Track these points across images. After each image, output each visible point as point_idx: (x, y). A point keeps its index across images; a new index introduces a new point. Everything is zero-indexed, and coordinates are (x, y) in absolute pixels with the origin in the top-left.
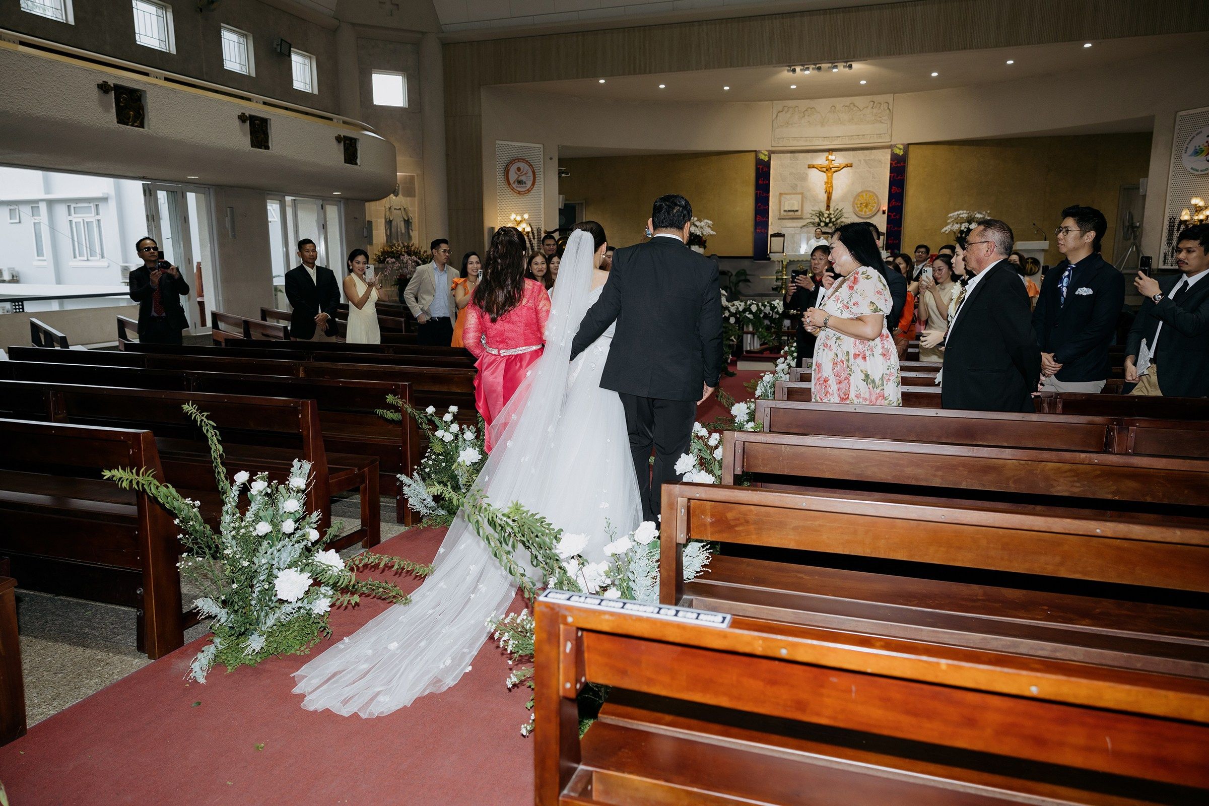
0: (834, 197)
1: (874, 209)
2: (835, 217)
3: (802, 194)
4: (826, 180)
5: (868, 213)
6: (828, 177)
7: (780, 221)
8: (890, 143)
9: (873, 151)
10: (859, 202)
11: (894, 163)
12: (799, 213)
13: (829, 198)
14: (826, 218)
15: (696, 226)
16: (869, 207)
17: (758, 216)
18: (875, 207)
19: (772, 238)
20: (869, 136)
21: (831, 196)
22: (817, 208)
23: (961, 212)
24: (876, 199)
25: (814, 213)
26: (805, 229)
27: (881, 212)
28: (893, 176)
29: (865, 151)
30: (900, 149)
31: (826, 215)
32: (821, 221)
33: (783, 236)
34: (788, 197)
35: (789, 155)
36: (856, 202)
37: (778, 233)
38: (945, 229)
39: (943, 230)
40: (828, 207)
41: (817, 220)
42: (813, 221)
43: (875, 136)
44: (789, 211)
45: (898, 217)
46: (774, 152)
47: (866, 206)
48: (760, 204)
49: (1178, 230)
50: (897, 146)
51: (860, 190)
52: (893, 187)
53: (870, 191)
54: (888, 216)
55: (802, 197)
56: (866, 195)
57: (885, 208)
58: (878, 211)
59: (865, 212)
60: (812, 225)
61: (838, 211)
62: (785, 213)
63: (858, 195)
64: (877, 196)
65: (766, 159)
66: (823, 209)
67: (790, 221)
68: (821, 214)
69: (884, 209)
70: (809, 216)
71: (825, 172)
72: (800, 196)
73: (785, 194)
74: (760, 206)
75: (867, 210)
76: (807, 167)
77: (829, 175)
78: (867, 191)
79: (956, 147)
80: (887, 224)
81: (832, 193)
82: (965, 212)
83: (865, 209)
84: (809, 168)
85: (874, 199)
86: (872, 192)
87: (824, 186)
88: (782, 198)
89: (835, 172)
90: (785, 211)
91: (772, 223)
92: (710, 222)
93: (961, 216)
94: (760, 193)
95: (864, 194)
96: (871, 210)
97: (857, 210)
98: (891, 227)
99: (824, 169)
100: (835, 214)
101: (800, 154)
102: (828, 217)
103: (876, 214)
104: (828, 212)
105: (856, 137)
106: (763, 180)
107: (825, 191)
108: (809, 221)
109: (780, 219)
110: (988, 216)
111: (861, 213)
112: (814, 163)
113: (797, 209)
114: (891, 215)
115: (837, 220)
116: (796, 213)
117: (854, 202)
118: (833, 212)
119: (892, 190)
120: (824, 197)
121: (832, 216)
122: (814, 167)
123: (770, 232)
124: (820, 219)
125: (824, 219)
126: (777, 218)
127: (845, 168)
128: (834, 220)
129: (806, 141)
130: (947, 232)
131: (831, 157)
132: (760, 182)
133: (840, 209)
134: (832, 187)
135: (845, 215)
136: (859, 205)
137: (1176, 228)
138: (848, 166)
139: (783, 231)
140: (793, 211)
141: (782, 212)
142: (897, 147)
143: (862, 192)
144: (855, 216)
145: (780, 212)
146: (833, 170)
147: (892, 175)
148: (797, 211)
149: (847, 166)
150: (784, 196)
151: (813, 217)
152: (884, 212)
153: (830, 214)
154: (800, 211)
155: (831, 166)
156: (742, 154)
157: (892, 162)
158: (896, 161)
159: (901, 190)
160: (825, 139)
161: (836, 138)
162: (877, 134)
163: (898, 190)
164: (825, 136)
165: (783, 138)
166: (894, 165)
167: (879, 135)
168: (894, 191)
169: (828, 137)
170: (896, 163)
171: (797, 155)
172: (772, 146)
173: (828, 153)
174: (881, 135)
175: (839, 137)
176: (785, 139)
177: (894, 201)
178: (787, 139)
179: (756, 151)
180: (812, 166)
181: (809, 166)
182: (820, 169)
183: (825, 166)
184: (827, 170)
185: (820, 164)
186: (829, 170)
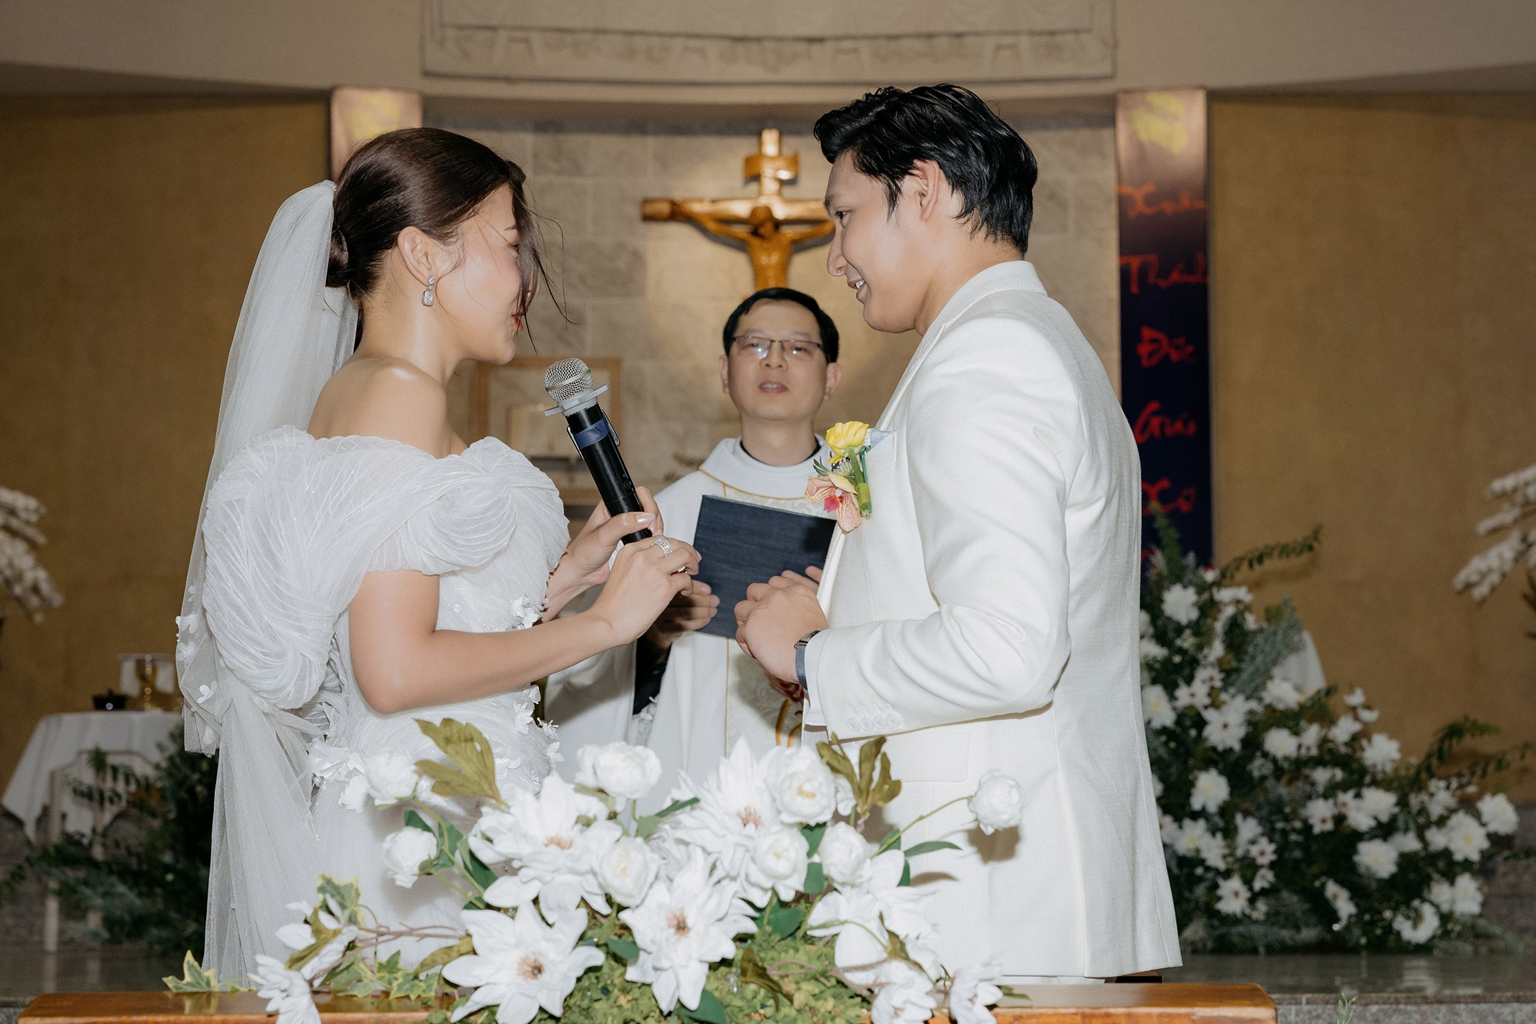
3: (613, 365)
6: (757, 273)
8: (1106, 87)
11: (1138, 195)
20: (991, 42)
28: (1143, 272)
30: (1171, 120)
34: (531, 379)
35: (528, 139)
38: (1477, 564)
39: (1469, 572)
43: (1024, 41)
45: (1185, 506)
46: (437, 116)
50: (1153, 98)
52: (1147, 333)
71: (741, 247)
76: (635, 212)
77: (771, 259)
84: (648, 218)
88: (494, 388)
89: (800, 246)
92: (24, 503)
99: (741, 231)
101: (594, 139)
105: (917, 45)
119: (1143, 349)
122: (678, 214)
129: (631, 53)
130: (1480, 591)
142: (1150, 109)
146: (789, 232)
147: (1135, 263)
150: (505, 373)
155: (780, 212)
157: (1128, 190)
158: (1149, 188)
159: (1190, 349)
160: (740, 48)
161: (801, 47)
162: (1032, 33)
163: (1178, 347)
164: (738, 32)
165: (493, 29)
166: (1141, 206)
167: (1044, 39)
168: (1151, 355)
169: (758, 40)
170: (1150, 199)
171: (574, 141)
172: (427, 74)
173: (754, 141)
174: (1059, 39)
175: (820, 40)
176: (503, 35)
177: (1154, 413)
178: (521, 34)
179: (323, 99)
180: (665, 208)
181: (650, 209)
182: (712, 226)
183: (741, 209)
184: (755, 233)
185: (714, 201)
186: (767, 229)
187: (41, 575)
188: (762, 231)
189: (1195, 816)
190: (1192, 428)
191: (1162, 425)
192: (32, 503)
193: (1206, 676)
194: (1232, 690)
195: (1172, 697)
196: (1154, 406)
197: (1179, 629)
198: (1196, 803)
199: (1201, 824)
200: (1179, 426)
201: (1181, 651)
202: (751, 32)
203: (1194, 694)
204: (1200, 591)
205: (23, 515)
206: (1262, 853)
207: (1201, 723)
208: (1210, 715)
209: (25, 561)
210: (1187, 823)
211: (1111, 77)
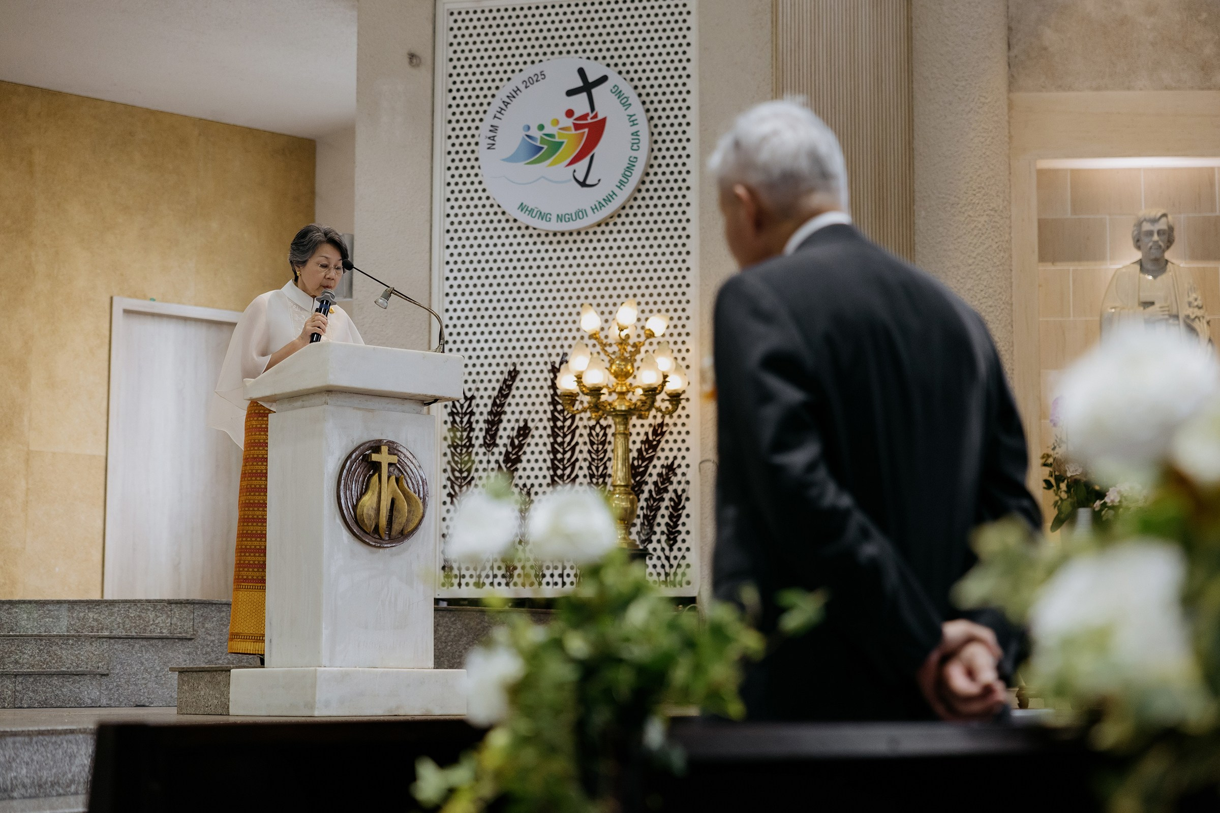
49: (490, 442)
137: (479, 435)
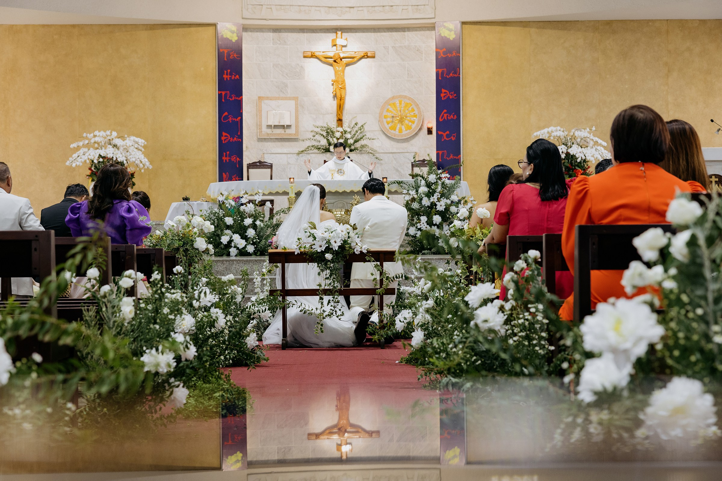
0: (348, 105)
1: (414, 126)
2: (352, 138)
3: (296, 99)
4: (334, 78)
5: (404, 133)
6: (336, 72)
7: (261, 144)
8: (433, 21)
9: (406, 33)
10: (390, 115)
11: (441, 52)
12: (292, 131)
13: (340, 108)
14: (338, 139)
15: (115, 146)
16: (406, 122)
17: (224, 134)
18: (416, 122)
19: (250, 170)
20: (400, 8)
21: (344, 103)
22: (321, 123)
23: (550, 129)
24: (415, 108)
25: (318, 130)
26: (304, 157)
27: (425, 131)
28: (442, 73)
29: (394, 34)
30: (450, 30)
31: (338, 135)
32: (330, 144)
33: (270, 167)
34: (273, 103)
35: (271, 35)
36: (385, 113)
37: (260, 162)
40: (340, 121)
41: (324, 142)
42: (316, 144)
43: (410, 7)
44: (276, 127)
45: (453, 139)
46: (246, 29)
47: (401, 121)
48: (226, 114)
50: (445, 24)
51: (390, 96)
52: (443, 91)
53: (405, 97)
54: (438, 137)
55: (296, 104)
56: (400, 103)
57: (433, 125)
58: (420, 129)
59: (401, 131)
60: (316, 151)
61: (356, 129)
62: (269, 131)
63: (387, 103)
64: (417, 105)
65: (234, 38)
66: (333, 124)
67: (279, 144)
68: (330, 132)
69: (430, 126)
70: (310, 135)
71: (331, 65)
72: (293, 103)
73: (268, 98)
74: (226, 117)
75: (403, 128)
76: (302, 56)
77: (339, 68)
78: (401, 96)
79: (533, 30)
80: (438, 149)
81: (345, 97)
82: (559, 128)
83: (399, 126)
84: (305, 57)
85: (413, 110)
86: (410, 99)
87: (331, 89)
88: (263, 105)
89: (348, 65)
90: (269, 127)
91: (247, 147)
92: (141, 141)
93: (555, 134)
94: (226, 94)
95: (397, 102)
96: (409, 128)
97: (388, 127)
98: (443, 154)
99: (331, 60)
100: (353, 133)
101: (290, 34)
102: (341, 137)
103: (416, 134)
104: (340, 129)
105: (381, 9)
106: (231, 74)
107: (332, 95)
108: (308, 143)
109: (260, 140)
110: (594, 136)
111: (393, 131)
112: (313, 50)
113: (289, 124)
114: (442, 135)
115: (356, 141)
116: (288, 131)
117: (381, 114)
118: (349, 130)
119: (442, 95)
120: (331, 105)
121: (348, 136)
122: (313, 56)
123: (246, 161)
124: (328, 140)
125: (335, 140)
126: (255, 138)
127: (363, 60)
128: (351, 141)
129: (300, 12)
131: (340, 42)
132: (225, 76)
133: (359, 125)
134: (345, 88)
135: (368, 135)
136: (389, 120)
138: (368, 57)
139: (268, 160)
140: (283, 127)
141: (265, 130)
142: (445, 27)
143: (393, 98)
144: (384, 137)
145: (261, 129)
146: (345, 61)
147: (440, 71)
148: (289, 126)
149: (365, 56)
150: (266, 101)
151: (318, 137)
152: (430, 132)
153: (345, 132)
154: (293, 127)
155: (342, 55)
156: (193, 29)
157: (439, 50)
158: (444, 50)
159: (455, 95)
160: (330, 9)
161: (348, 9)
162: (412, 6)
163: (452, 95)
164: (330, 6)
165: (262, 5)
166: (442, 55)
167: (416, 7)
168: (444, 96)
169: (335, 7)
170: (444, 53)
171: (284, 35)
172: (243, 18)
173: (335, 34)
174: (419, 7)
175: (353, 7)
176: (264, 7)
177: (445, 113)
178: (269, 7)
179: (215, 25)
180: (310, 54)
181: (305, 55)
182: (323, 59)
183: (331, 54)
184: (335, 61)
185: (323, 52)
186: (338, 61)
187: (146, 160)
188: (337, 61)
189: (435, 225)
190: (455, 117)
191: (447, 116)
192: (143, 141)
193: (436, 196)
194: (443, 198)
195: (429, 200)
196: (445, 111)
197: (432, 184)
198: (434, 223)
199: (436, 227)
200: (452, 116)
201: (432, 189)
202: (333, 6)
203: (434, 199)
204: (437, 175)
205: (140, 144)
206: (448, 233)
207: (436, 205)
208: (437, 203)
209: (142, 157)
210: (433, 227)
211: (434, 18)
